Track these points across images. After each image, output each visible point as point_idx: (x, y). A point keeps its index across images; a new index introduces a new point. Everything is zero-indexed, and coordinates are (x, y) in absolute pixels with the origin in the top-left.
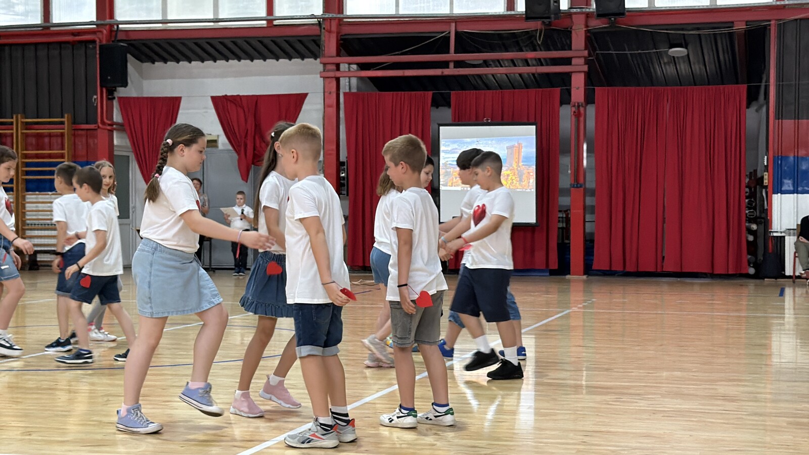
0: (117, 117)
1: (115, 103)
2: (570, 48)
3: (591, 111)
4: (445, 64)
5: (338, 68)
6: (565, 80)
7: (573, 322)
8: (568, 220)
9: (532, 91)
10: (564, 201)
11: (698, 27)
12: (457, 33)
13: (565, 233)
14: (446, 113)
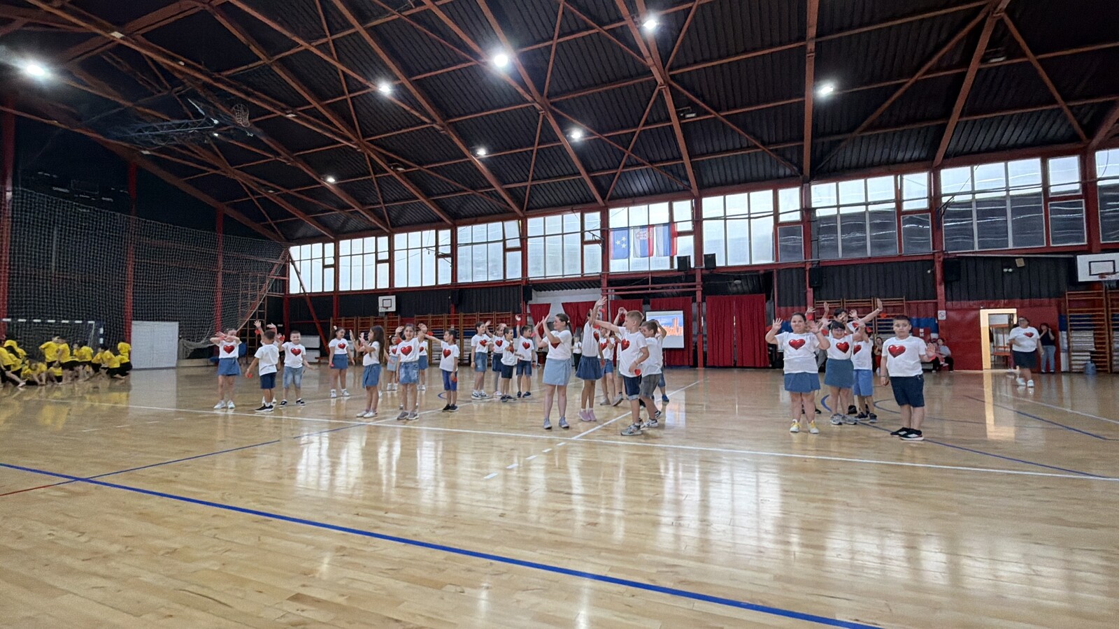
0: (528, 311)
1: (528, 307)
2: (695, 281)
3: (704, 304)
4: (648, 289)
5: (607, 291)
6: (694, 293)
7: (700, 386)
8: (696, 346)
9: (681, 298)
10: (694, 339)
11: (746, 272)
12: (652, 278)
13: (695, 352)
14: (648, 307)
